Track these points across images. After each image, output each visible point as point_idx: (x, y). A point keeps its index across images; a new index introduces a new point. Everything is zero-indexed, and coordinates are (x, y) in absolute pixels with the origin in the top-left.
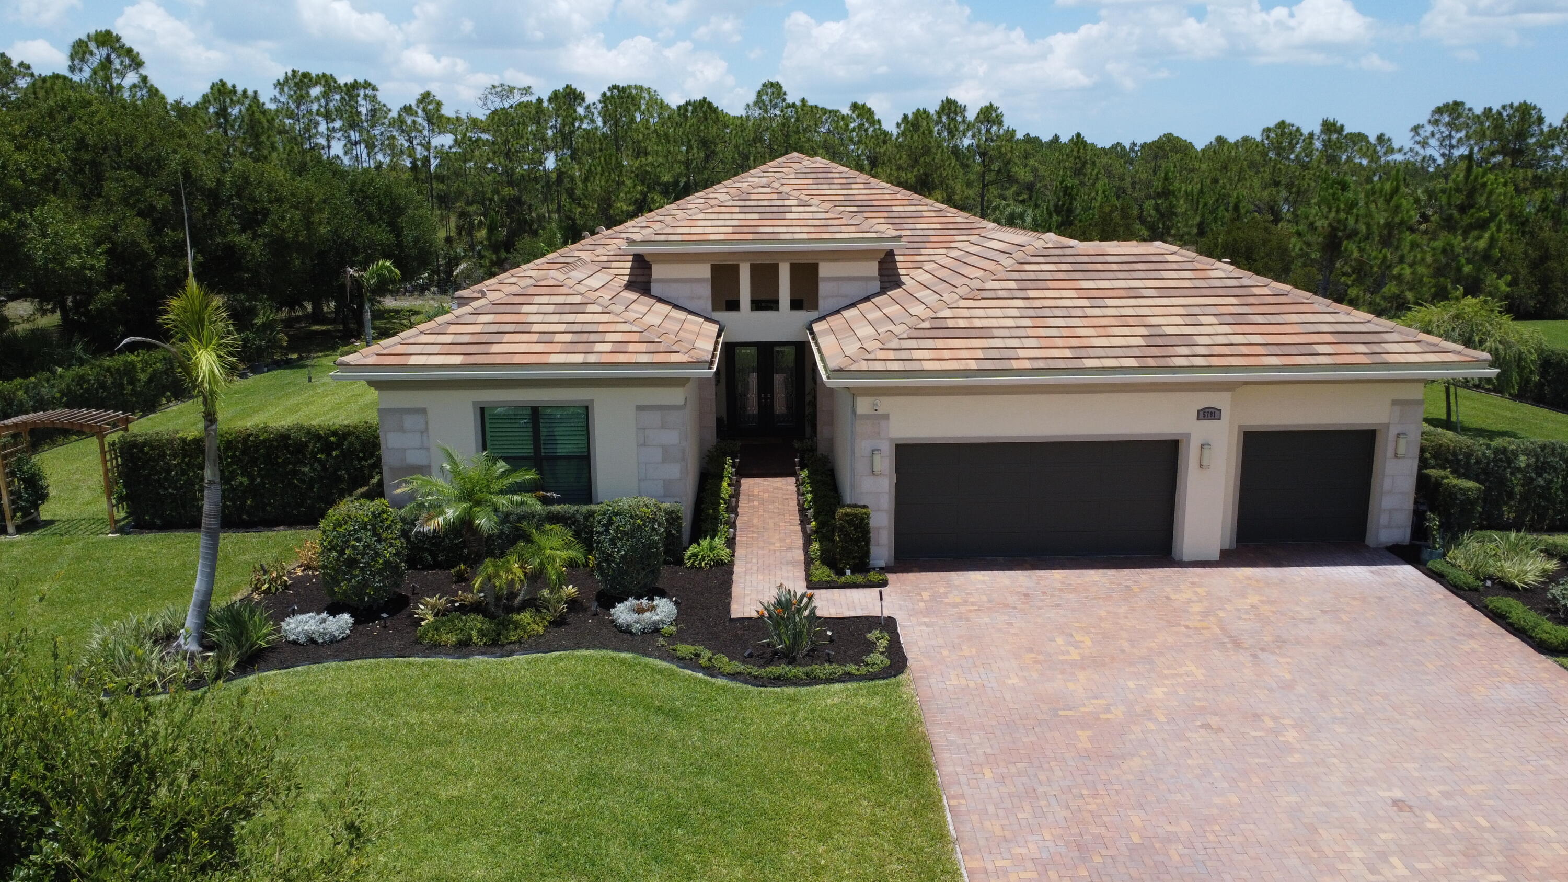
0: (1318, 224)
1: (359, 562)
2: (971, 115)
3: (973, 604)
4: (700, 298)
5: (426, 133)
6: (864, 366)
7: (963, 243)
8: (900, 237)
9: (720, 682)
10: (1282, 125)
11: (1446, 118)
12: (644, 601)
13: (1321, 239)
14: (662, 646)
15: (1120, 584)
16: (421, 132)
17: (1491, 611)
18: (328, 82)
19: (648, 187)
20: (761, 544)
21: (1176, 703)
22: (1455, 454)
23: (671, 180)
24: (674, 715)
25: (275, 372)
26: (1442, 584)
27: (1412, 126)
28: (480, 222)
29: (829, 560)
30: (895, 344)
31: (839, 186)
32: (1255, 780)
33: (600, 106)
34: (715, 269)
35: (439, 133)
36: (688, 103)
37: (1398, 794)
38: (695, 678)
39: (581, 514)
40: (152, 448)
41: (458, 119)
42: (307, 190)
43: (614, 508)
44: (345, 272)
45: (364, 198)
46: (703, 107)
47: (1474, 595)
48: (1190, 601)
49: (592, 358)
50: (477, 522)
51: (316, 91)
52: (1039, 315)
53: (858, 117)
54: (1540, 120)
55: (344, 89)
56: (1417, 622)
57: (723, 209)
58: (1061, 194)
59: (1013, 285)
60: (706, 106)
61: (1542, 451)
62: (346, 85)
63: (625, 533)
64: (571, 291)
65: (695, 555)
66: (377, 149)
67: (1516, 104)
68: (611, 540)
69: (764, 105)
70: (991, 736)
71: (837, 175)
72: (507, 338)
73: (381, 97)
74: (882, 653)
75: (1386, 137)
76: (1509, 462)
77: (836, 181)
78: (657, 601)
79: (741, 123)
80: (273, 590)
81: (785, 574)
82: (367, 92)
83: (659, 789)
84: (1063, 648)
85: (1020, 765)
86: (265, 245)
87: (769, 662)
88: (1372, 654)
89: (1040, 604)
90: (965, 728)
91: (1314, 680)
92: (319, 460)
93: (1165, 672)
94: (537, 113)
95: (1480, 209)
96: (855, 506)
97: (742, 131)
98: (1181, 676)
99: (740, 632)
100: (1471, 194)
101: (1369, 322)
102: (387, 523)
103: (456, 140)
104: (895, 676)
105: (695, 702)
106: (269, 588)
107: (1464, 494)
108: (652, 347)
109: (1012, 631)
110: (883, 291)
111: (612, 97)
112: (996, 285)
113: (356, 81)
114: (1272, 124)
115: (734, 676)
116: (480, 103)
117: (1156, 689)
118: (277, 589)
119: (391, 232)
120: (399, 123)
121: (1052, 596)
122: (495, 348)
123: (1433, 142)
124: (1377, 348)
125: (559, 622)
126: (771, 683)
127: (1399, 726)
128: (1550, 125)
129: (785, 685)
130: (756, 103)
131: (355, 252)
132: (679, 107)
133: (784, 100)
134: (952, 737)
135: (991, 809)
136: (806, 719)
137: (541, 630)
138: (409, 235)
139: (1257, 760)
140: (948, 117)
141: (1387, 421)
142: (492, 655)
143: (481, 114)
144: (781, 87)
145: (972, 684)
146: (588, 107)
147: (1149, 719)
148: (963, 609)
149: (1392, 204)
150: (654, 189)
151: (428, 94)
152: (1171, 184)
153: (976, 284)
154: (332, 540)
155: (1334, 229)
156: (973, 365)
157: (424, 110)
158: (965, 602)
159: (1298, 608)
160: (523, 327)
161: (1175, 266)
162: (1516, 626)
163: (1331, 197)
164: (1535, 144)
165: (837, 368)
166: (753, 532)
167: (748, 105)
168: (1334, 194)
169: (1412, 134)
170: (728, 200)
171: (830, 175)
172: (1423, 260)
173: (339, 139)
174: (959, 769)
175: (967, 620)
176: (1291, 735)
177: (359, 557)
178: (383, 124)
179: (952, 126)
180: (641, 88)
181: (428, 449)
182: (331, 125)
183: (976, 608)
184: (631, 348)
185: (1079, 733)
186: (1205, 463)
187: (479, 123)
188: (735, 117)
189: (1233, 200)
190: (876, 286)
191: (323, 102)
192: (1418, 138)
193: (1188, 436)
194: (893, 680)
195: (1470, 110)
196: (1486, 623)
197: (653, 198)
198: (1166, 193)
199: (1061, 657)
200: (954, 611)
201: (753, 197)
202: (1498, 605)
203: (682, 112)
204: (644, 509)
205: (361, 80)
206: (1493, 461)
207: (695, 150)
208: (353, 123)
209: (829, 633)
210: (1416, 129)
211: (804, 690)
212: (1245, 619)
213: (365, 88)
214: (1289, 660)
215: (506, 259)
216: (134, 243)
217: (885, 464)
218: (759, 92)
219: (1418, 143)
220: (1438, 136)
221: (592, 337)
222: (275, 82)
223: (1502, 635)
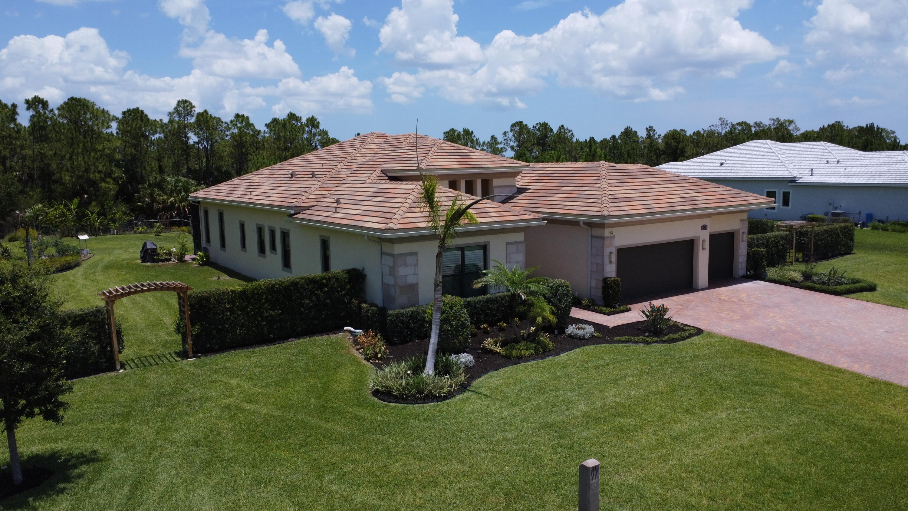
2: (304, 122)
12: (577, 326)
14: (608, 340)
17: (806, 287)
26: (777, 284)
46: (137, 113)
48: (728, 299)
49: (496, 219)
54: (551, 130)
57: (440, 154)
59: (616, 181)
60: (140, 112)
69: (179, 113)
74: (685, 327)
79: (165, 124)
84: (728, 316)
89: (692, 307)
96: (611, 277)
112: (611, 181)
121: (688, 304)
124: (744, 199)
130: (173, 113)
133: (194, 110)
137: (553, 344)
141: (738, 228)
144: (190, 103)
146: (52, 111)
153: (606, 181)
156: (646, 211)
159: (760, 295)
161: (655, 173)
162: (820, 290)
164: (551, 140)
167: (168, 113)
169: (503, 136)
181: (417, 274)
186: (704, 247)
193: (699, 237)
196: (809, 291)
199: (734, 318)
201: (445, 148)
210: (505, 133)
217: (614, 258)
218: (176, 106)
219: (507, 140)
223: (818, 293)
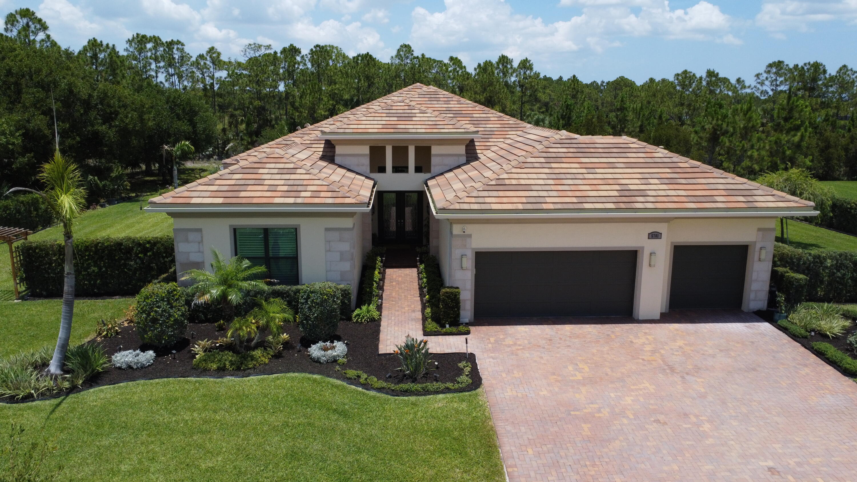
0: (707, 127)
1: (160, 320)
2: (515, 64)
3: (519, 345)
4: (363, 165)
5: (211, 70)
6: (457, 206)
7: (513, 135)
8: (478, 131)
9: (372, 393)
10: (685, 72)
11: (774, 70)
12: (328, 343)
13: (708, 135)
14: (338, 371)
15: (604, 333)
16: (209, 69)
17: (816, 350)
18: (156, 40)
19: (336, 101)
20: (397, 309)
21: (639, 407)
22: (791, 258)
23: (349, 98)
24: (344, 414)
25: (122, 204)
26: (786, 334)
27: (756, 74)
28: (242, 120)
29: (437, 319)
30: (475, 194)
31: (443, 102)
32: (687, 455)
33: (309, 56)
34: (372, 148)
35: (219, 70)
36: (359, 55)
37: (770, 463)
38: (357, 391)
39: (292, 291)
40: (41, 250)
41: (230, 62)
42: (141, 101)
43: (310, 289)
44: (163, 148)
45: (175, 106)
46: (367, 58)
47: (804, 340)
48: (644, 344)
49: (299, 200)
50: (230, 298)
51: (149, 46)
52: (558, 178)
53: (453, 64)
54: (825, 72)
55: (166, 44)
56: (774, 357)
57: (377, 115)
58: (565, 109)
59: (542, 160)
60: (368, 57)
61: (840, 257)
62: (166, 42)
63: (317, 304)
64: (288, 161)
65: (358, 315)
66: (184, 79)
67: (812, 63)
68: (308, 307)
69: (401, 57)
70: (532, 427)
71: (442, 96)
72: (249, 188)
73: (187, 49)
74: (467, 375)
75: (742, 80)
76: (822, 263)
77: (441, 99)
78: (336, 343)
79: (388, 67)
80: (109, 335)
81: (411, 327)
82: (179, 46)
83: (334, 462)
84: (572, 373)
85: (548, 446)
86: (116, 132)
87: (400, 381)
88: (750, 376)
89: (559, 345)
90: (516, 422)
91: (718, 393)
92: (140, 258)
93: (632, 387)
94: (274, 59)
95: (796, 119)
96: (452, 287)
97: (389, 71)
98: (641, 390)
99: (384, 362)
100: (791, 110)
101: (745, 183)
102: (177, 297)
103: (228, 74)
104: (475, 390)
105: (357, 406)
106: (107, 334)
107: (798, 282)
108: (335, 194)
109: (542, 362)
110: (468, 162)
111: (316, 51)
112: (533, 160)
113: (172, 40)
114: (680, 72)
115: (380, 390)
116: (242, 54)
117: (627, 398)
118: (112, 335)
119: (190, 125)
120: (196, 64)
121: (565, 340)
122: (243, 194)
123: (767, 83)
124: (750, 199)
125: (278, 356)
126: (402, 394)
127: (768, 421)
128: (830, 75)
129: (410, 395)
130: (396, 56)
131: (169, 136)
132: (354, 58)
133: (412, 54)
134: (509, 428)
135: (532, 474)
136: (422, 417)
137: (267, 361)
138: (200, 127)
139: (688, 443)
140: (503, 65)
141: (755, 240)
142: (237, 376)
143: (243, 60)
144: (411, 47)
145: (520, 395)
146: (303, 57)
147: (624, 417)
148: (514, 348)
149: (747, 116)
150: (340, 103)
151: (213, 48)
152: (625, 104)
153: (522, 159)
154: (143, 307)
155: (715, 130)
156: (520, 207)
157: (211, 57)
158: (515, 344)
159: (706, 348)
160: (259, 182)
161: (634, 150)
162: (830, 359)
163: (713, 112)
164: (822, 84)
165: (441, 208)
166: (393, 301)
167: (392, 57)
168: (715, 111)
169: (756, 78)
170: (380, 110)
171: (438, 96)
172: (764, 147)
173: (162, 73)
174: (513, 448)
175: (517, 355)
176: (707, 427)
177: (159, 317)
178: (188, 64)
179: (505, 70)
180: (333, 47)
181: (203, 252)
182: (158, 65)
183: (521, 347)
184: (322, 194)
185: (583, 425)
186: (652, 263)
187: (242, 65)
188: (385, 64)
189: (658, 113)
190: (464, 160)
191: (153, 51)
192: (759, 81)
193: (643, 248)
194: (474, 392)
195: (787, 65)
196: (813, 358)
197: (339, 108)
198: (622, 109)
199: (571, 378)
200: (508, 349)
201: (394, 108)
202: (819, 347)
203: (355, 60)
204: (328, 290)
205: (175, 40)
206: (813, 263)
207: (362, 82)
208: (170, 64)
209: (436, 363)
210: (758, 76)
211: (421, 398)
212: (676, 355)
213: (177, 44)
214: (703, 380)
215: (256, 141)
216: (39, 130)
217: (469, 263)
218: (398, 50)
219: (759, 83)
220: (769, 79)
221: (300, 188)
222: (127, 40)
223: (822, 365)
